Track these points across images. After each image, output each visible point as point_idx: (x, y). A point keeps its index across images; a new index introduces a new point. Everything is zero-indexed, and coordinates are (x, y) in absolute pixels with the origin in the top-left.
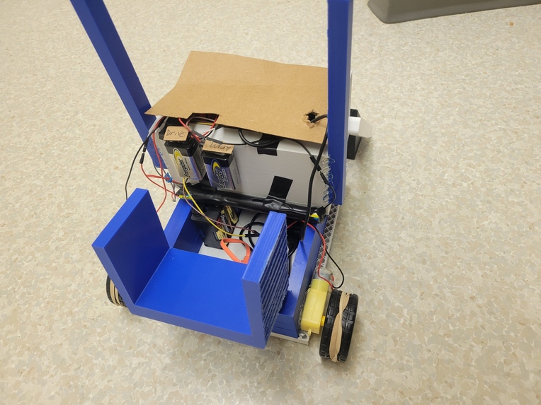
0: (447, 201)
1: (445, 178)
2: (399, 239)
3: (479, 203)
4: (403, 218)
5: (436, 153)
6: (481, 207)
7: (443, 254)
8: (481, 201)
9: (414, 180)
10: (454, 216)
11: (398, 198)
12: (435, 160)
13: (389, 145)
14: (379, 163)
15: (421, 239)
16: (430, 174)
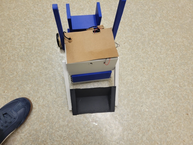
0: (41, 90)
1: (42, 100)
2: (53, 73)
3: (32, 93)
4: (53, 79)
5: (46, 111)
6: (32, 91)
7: (41, 72)
8: (31, 93)
9: (52, 95)
10: (39, 85)
11: (55, 86)
12: (46, 107)
13: (63, 109)
14: (64, 99)
15: (47, 74)
16: (47, 100)
